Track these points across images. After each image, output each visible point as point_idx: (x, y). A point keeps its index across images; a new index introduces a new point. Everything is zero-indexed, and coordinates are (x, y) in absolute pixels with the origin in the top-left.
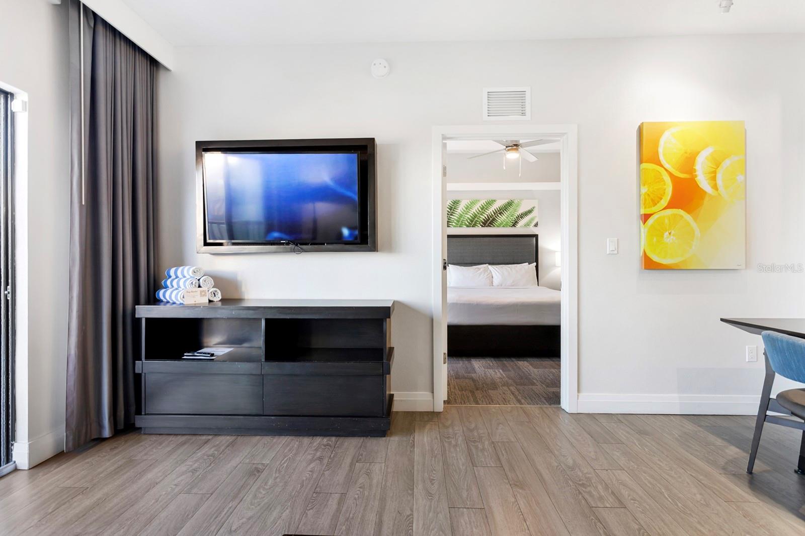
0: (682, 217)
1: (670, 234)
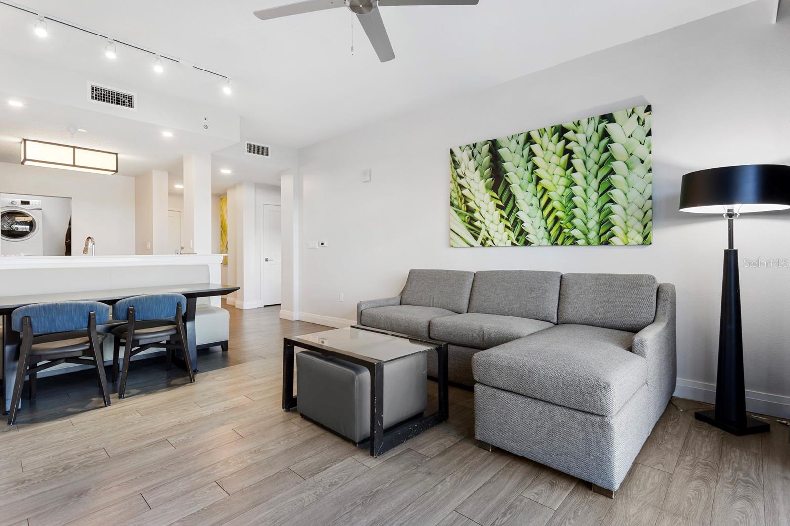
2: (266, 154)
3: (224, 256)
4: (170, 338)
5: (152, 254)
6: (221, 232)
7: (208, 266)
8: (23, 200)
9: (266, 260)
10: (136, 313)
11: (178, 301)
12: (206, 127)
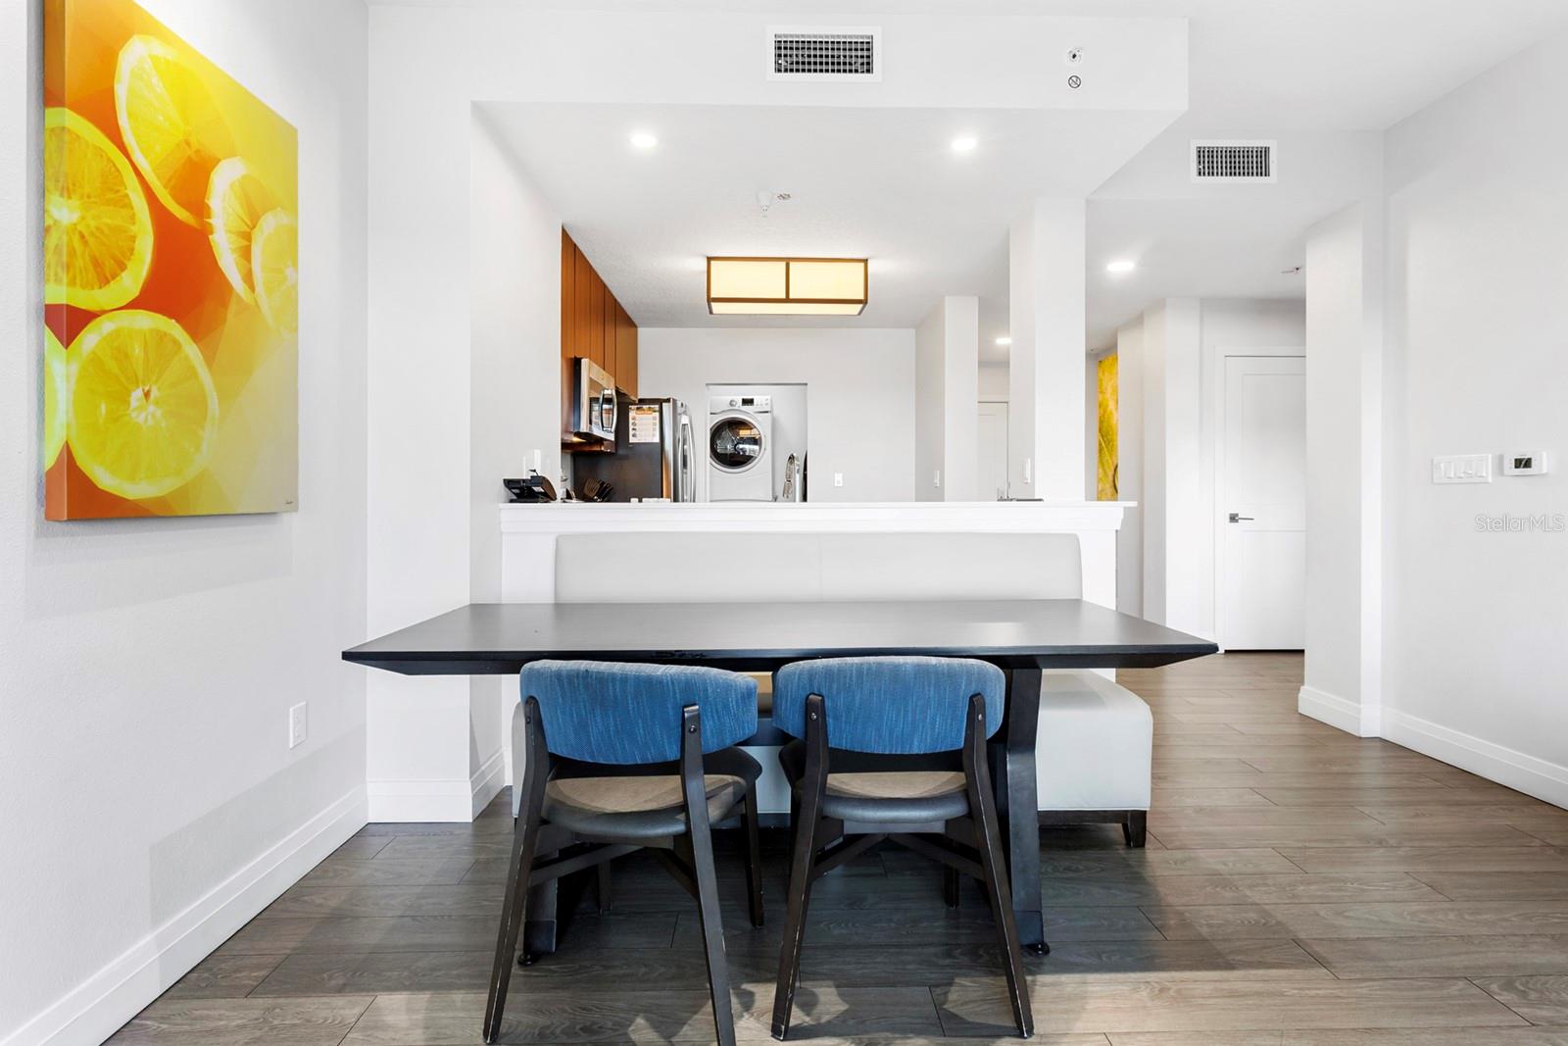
0: (176, 344)
1: (147, 395)
2: (1263, 170)
3: (1125, 508)
4: (946, 828)
5: (942, 499)
6: (1100, 445)
7: (1078, 540)
8: (745, 397)
9: (1233, 518)
10: (830, 721)
11: (973, 690)
12: (1075, 82)
